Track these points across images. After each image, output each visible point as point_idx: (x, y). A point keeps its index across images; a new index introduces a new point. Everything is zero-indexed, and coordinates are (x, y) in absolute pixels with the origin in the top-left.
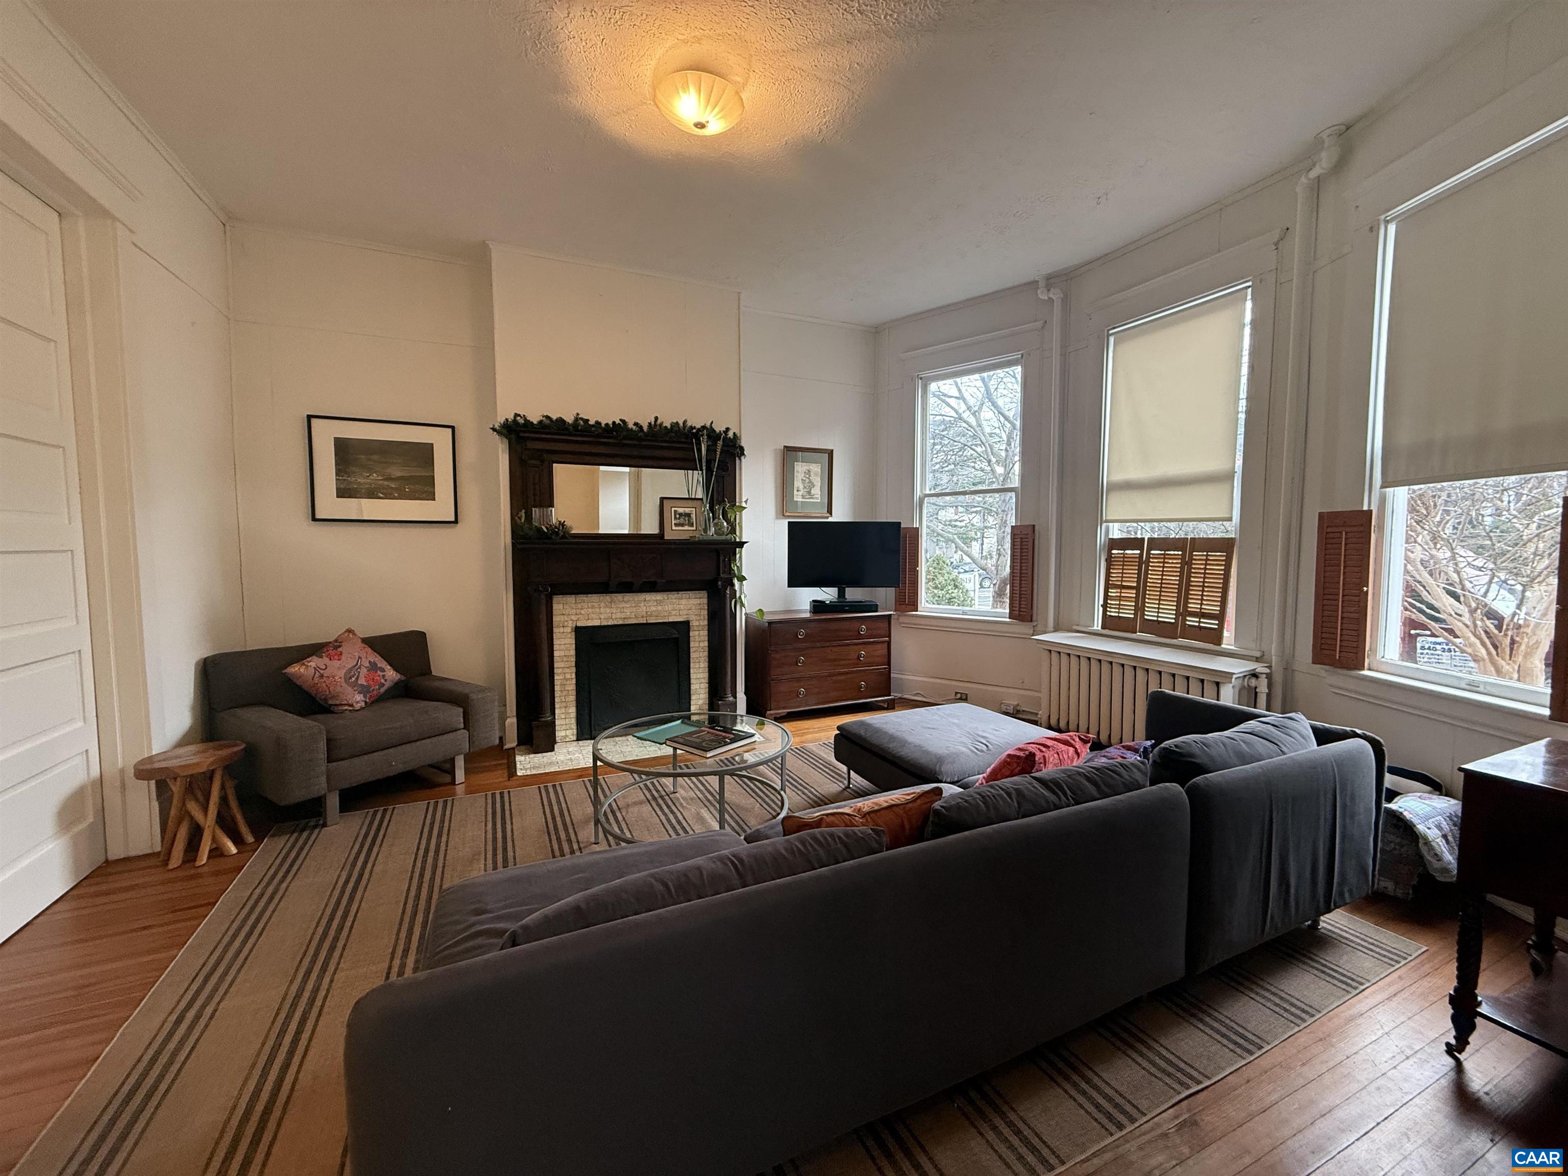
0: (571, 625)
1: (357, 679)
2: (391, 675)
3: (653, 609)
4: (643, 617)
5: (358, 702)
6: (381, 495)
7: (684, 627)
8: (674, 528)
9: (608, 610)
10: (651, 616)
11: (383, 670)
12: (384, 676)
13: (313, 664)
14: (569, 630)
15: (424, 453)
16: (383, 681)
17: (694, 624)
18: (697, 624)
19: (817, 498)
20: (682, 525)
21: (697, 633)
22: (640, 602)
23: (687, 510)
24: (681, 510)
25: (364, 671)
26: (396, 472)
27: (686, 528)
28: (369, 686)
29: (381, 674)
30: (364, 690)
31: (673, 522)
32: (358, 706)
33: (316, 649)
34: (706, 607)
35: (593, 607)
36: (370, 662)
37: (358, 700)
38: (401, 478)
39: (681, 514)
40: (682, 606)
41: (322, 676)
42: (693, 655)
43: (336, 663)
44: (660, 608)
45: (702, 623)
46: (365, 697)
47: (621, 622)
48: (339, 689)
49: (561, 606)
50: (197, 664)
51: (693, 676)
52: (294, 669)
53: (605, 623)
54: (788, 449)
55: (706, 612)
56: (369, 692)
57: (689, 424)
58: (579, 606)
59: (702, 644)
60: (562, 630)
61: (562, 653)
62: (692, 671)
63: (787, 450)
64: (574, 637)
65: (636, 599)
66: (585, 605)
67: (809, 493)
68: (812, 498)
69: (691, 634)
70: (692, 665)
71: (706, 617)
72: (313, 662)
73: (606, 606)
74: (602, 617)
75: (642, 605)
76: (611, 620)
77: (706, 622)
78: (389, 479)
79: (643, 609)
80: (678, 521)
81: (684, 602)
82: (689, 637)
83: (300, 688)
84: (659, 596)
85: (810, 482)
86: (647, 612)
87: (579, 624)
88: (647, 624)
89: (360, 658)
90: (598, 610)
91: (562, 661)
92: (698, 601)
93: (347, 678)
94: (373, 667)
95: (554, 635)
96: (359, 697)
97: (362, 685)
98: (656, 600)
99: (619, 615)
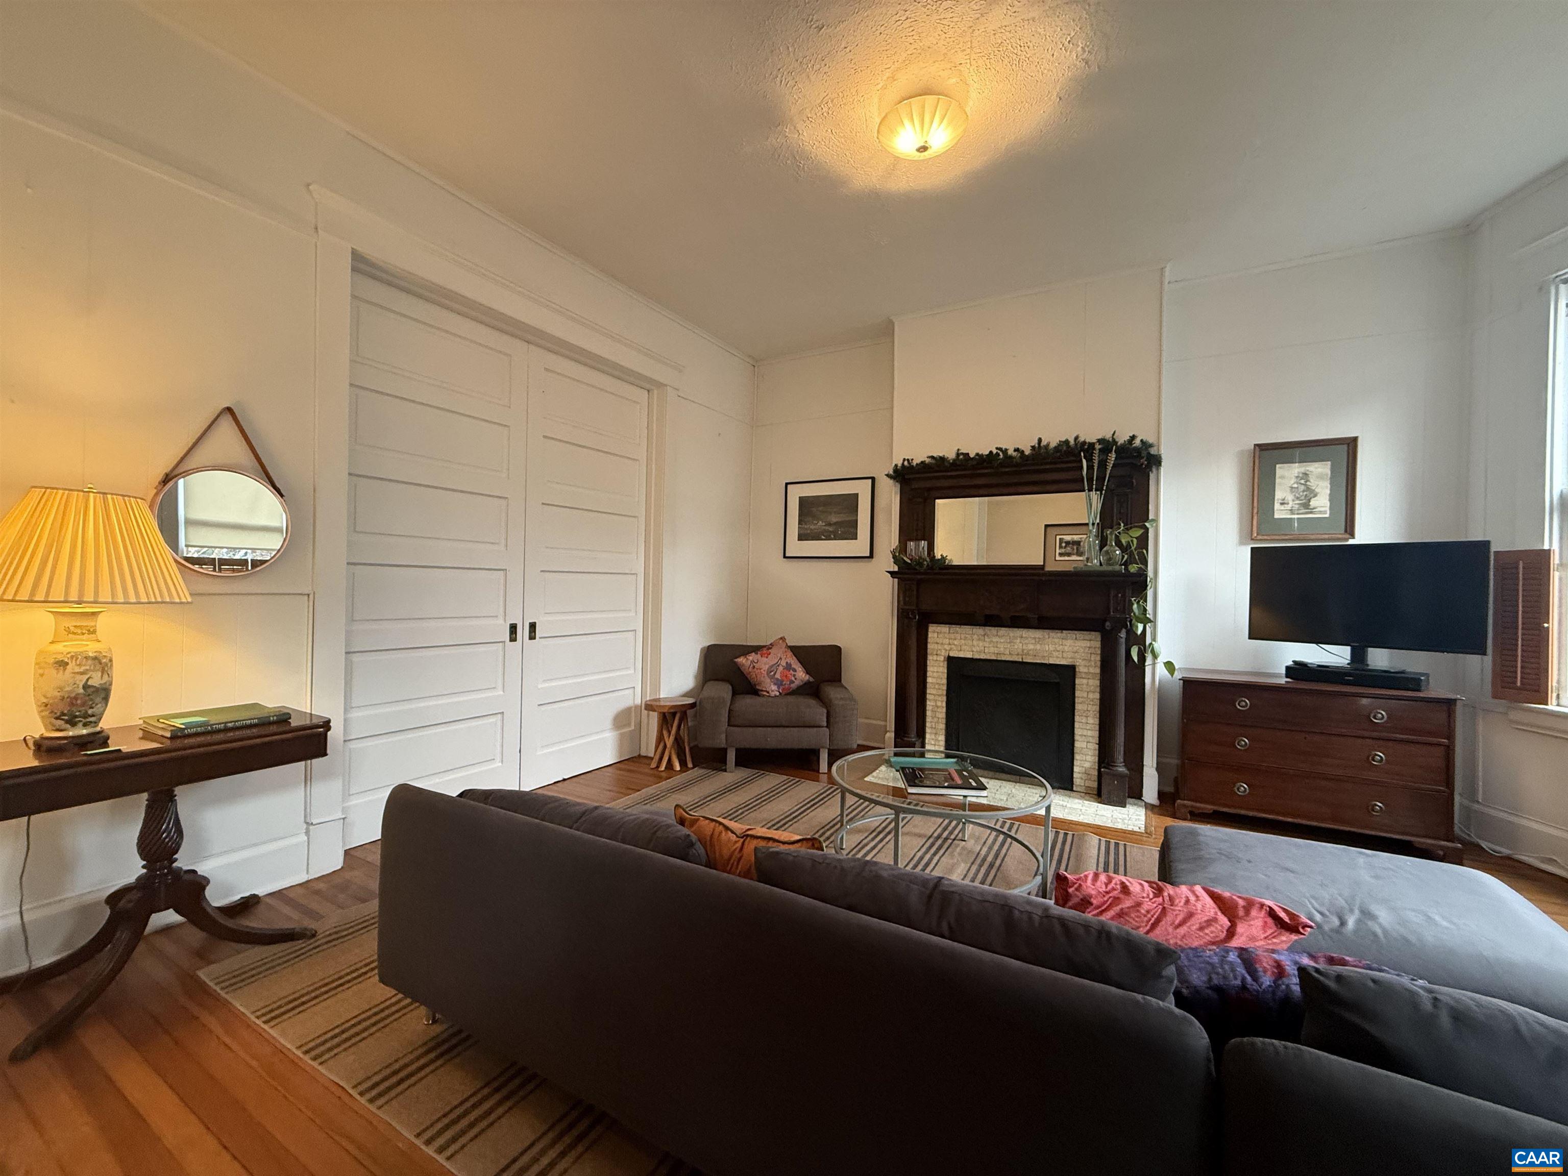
0: (944, 654)
1: (775, 674)
2: (801, 675)
3: (1031, 647)
4: (1018, 655)
5: (772, 691)
6: (823, 537)
7: (1068, 672)
8: (1058, 558)
9: (981, 644)
10: (1028, 654)
11: (795, 670)
12: (794, 676)
13: (751, 658)
14: (942, 658)
15: (851, 501)
16: (793, 679)
17: (1081, 669)
18: (1086, 670)
19: (1325, 512)
20: (1069, 555)
21: (1085, 681)
22: (1015, 638)
23: (1076, 538)
24: (1068, 538)
25: (781, 668)
26: (834, 519)
27: (1074, 558)
28: (782, 681)
29: (793, 673)
30: (779, 683)
31: (1058, 551)
32: (773, 694)
33: (756, 649)
34: (1099, 652)
35: (966, 638)
36: (787, 663)
37: (774, 690)
38: (835, 523)
39: (1068, 543)
40: (1066, 648)
41: (754, 667)
42: (1078, 707)
43: (765, 659)
44: (1038, 647)
45: (1092, 670)
46: (779, 688)
47: (993, 658)
48: (762, 679)
49: (936, 635)
50: (702, 649)
51: (1078, 731)
52: (741, 660)
53: (977, 656)
54: (1262, 448)
55: (1098, 658)
56: (782, 685)
57: (1082, 439)
58: (952, 636)
59: (1091, 696)
60: (935, 658)
61: (934, 681)
62: (1077, 725)
63: (1261, 450)
64: (946, 666)
65: (1011, 635)
66: (958, 636)
67: (1306, 505)
68: (1311, 513)
69: (1077, 681)
70: (1077, 718)
71: (1099, 664)
72: (752, 657)
73: (979, 640)
74: (974, 650)
75: (1018, 641)
76: (984, 655)
77: (1098, 671)
78: (830, 524)
79: (1018, 646)
80: (1063, 551)
81: (1069, 642)
82: (1074, 684)
83: (742, 673)
84: (1038, 634)
85: (1308, 489)
86: (1023, 650)
87: (952, 654)
88: (1022, 663)
89: (781, 659)
90: (970, 642)
91: (934, 688)
92: (1088, 644)
93: (769, 671)
94: (789, 667)
95: (928, 662)
96: (774, 687)
97: (777, 679)
98: (1035, 638)
99: (992, 650)
